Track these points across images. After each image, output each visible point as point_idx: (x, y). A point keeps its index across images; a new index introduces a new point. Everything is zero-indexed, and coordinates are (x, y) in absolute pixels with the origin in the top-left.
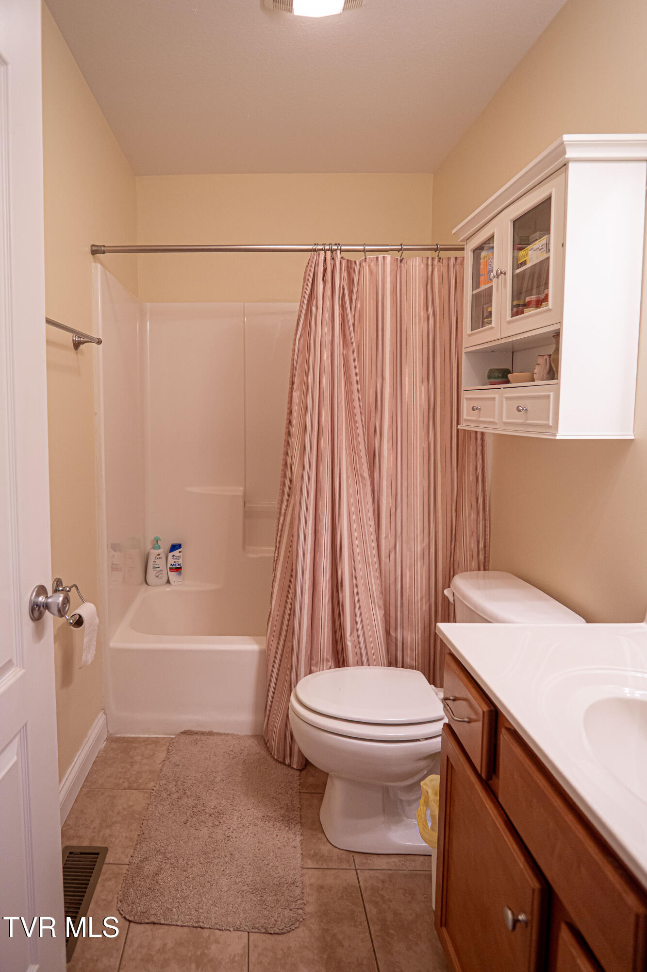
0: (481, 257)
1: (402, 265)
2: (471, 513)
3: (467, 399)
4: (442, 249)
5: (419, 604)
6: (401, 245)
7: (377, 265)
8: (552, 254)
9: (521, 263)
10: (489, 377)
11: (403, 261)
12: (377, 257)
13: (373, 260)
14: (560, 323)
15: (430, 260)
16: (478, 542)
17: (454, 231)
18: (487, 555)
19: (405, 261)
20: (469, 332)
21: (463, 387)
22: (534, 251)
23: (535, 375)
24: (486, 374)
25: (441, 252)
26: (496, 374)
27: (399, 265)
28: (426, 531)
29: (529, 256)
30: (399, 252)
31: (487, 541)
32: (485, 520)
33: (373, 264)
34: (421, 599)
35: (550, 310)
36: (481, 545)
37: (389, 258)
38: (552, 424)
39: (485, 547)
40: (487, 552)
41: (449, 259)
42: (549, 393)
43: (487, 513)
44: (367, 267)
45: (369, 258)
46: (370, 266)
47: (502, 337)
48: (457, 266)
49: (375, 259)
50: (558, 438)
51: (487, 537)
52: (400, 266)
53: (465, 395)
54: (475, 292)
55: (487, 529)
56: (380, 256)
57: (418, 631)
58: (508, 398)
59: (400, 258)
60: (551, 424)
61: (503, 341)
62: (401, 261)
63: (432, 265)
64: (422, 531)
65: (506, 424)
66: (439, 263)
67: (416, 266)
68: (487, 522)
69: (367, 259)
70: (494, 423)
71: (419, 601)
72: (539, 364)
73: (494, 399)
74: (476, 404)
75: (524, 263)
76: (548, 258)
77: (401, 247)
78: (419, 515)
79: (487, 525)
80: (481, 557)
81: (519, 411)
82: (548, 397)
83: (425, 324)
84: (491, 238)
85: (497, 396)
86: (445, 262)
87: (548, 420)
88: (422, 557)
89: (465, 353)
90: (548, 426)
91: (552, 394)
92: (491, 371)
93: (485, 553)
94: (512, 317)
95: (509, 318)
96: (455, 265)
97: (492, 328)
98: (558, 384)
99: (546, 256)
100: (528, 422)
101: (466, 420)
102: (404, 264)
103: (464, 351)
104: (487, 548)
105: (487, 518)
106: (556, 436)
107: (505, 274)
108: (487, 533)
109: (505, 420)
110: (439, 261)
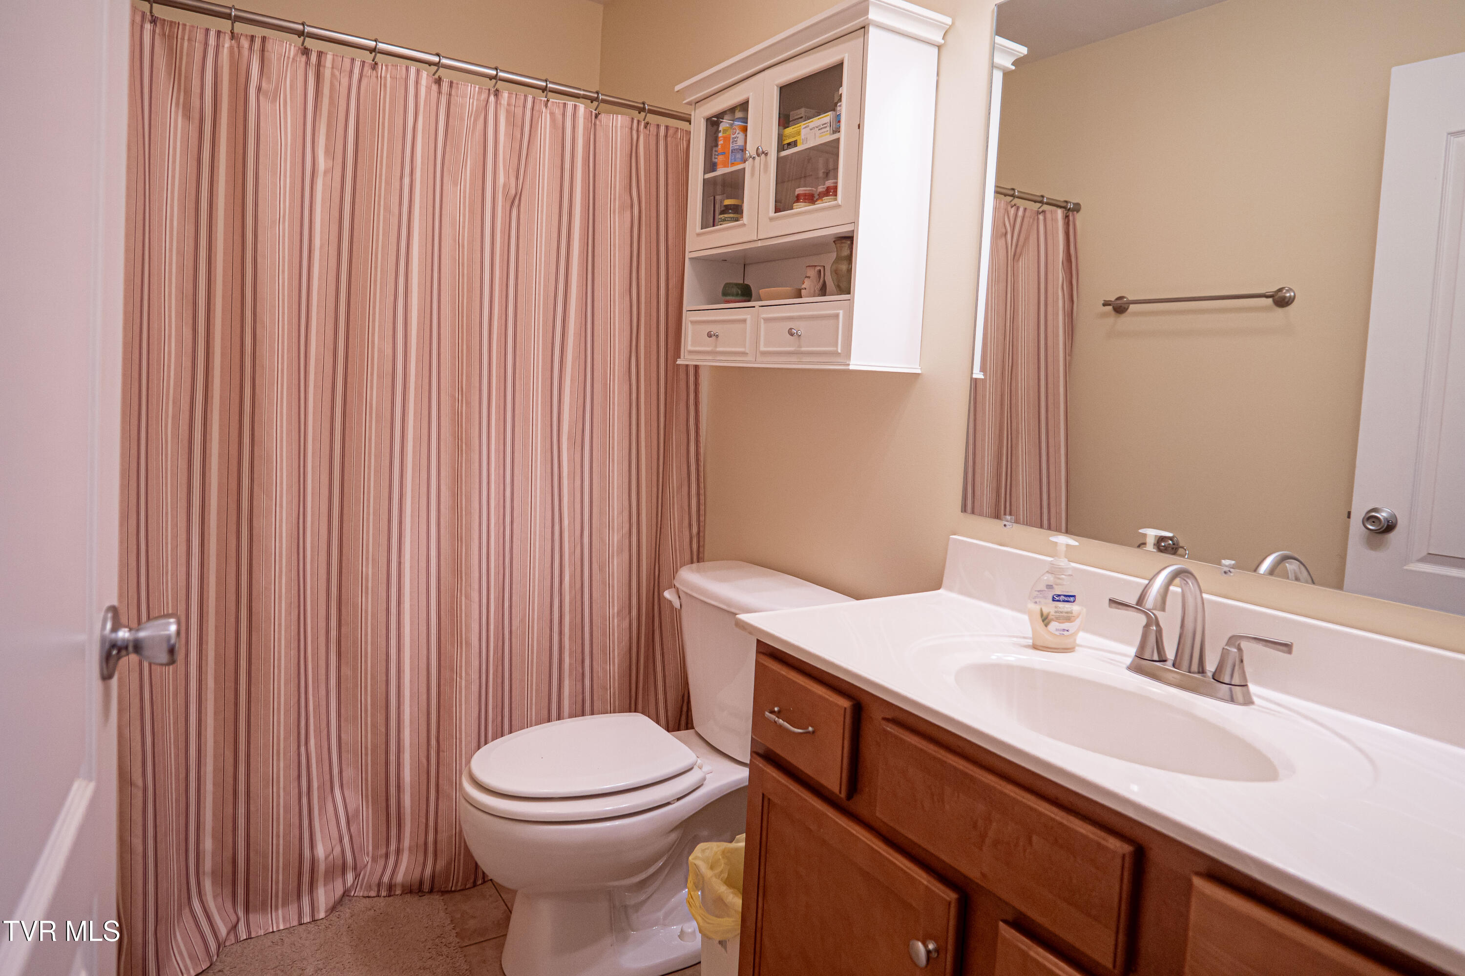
0: (721, 128)
1: (598, 122)
2: (680, 487)
3: (692, 322)
4: (651, 112)
5: (616, 621)
6: (597, 93)
7: (564, 115)
8: (842, 135)
9: (789, 144)
10: (725, 294)
11: (599, 117)
12: (565, 104)
13: (559, 107)
14: (855, 223)
15: (635, 122)
16: (690, 525)
17: (677, 88)
18: (701, 543)
19: (603, 116)
20: (698, 230)
21: (686, 306)
22: (811, 129)
23: (803, 291)
24: (721, 290)
25: (648, 115)
26: (735, 290)
27: (593, 122)
28: (626, 513)
29: (803, 136)
30: (592, 102)
31: (701, 524)
32: (698, 494)
33: (558, 112)
34: (618, 613)
35: (839, 206)
36: (695, 530)
37: (582, 108)
38: (841, 350)
39: (699, 533)
40: (701, 539)
41: (658, 126)
42: (838, 311)
43: (702, 485)
44: (548, 115)
45: (553, 102)
46: (552, 114)
47: (759, 238)
48: (669, 139)
49: (561, 106)
50: (851, 367)
51: (702, 519)
52: (595, 124)
53: (688, 318)
54: (708, 176)
55: (702, 507)
56: (570, 104)
57: (614, 658)
58: (767, 320)
59: (594, 111)
60: (839, 351)
61: (760, 244)
62: (596, 117)
63: (638, 131)
64: (621, 513)
65: (764, 353)
66: (645, 130)
67: (616, 127)
68: (702, 498)
69: (549, 104)
70: (744, 354)
71: (616, 615)
72: (809, 277)
73: (744, 321)
74: (714, 329)
75: (794, 144)
76: (838, 140)
77: (596, 95)
78: (616, 490)
79: (702, 501)
80: (695, 546)
81: (792, 335)
82: (837, 316)
83: (628, 214)
84: (744, 106)
85: (748, 317)
86: (653, 129)
87: (837, 346)
88: (620, 551)
89: (691, 259)
90: (836, 354)
91: (841, 312)
92: (727, 285)
93: (699, 542)
94: (775, 213)
95: (772, 214)
96: (666, 136)
97: (744, 225)
98: (851, 301)
99: (830, 137)
100: (803, 349)
101: (691, 352)
102: (601, 121)
103: (688, 256)
104: (701, 534)
105: (702, 492)
106: (849, 365)
107: (766, 154)
108: (702, 512)
109: (762, 349)
110: (645, 127)
